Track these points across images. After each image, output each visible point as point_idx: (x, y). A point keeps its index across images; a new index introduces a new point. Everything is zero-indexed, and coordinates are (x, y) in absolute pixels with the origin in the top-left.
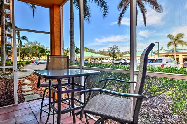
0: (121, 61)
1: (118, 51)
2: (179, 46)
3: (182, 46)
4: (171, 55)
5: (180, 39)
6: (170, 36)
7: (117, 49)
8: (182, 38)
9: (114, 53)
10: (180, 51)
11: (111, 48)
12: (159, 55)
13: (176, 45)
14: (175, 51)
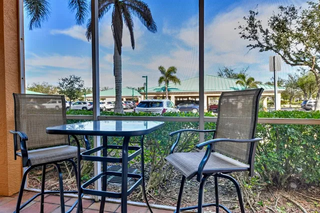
0: (85, 105)
1: (79, 86)
2: (171, 84)
3: (175, 84)
4: (161, 96)
5: (173, 75)
6: (161, 69)
7: (78, 83)
8: (175, 72)
9: (72, 89)
10: (172, 91)
11: (64, 80)
12: (148, 96)
13: (167, 82)
14: (167, 91)
